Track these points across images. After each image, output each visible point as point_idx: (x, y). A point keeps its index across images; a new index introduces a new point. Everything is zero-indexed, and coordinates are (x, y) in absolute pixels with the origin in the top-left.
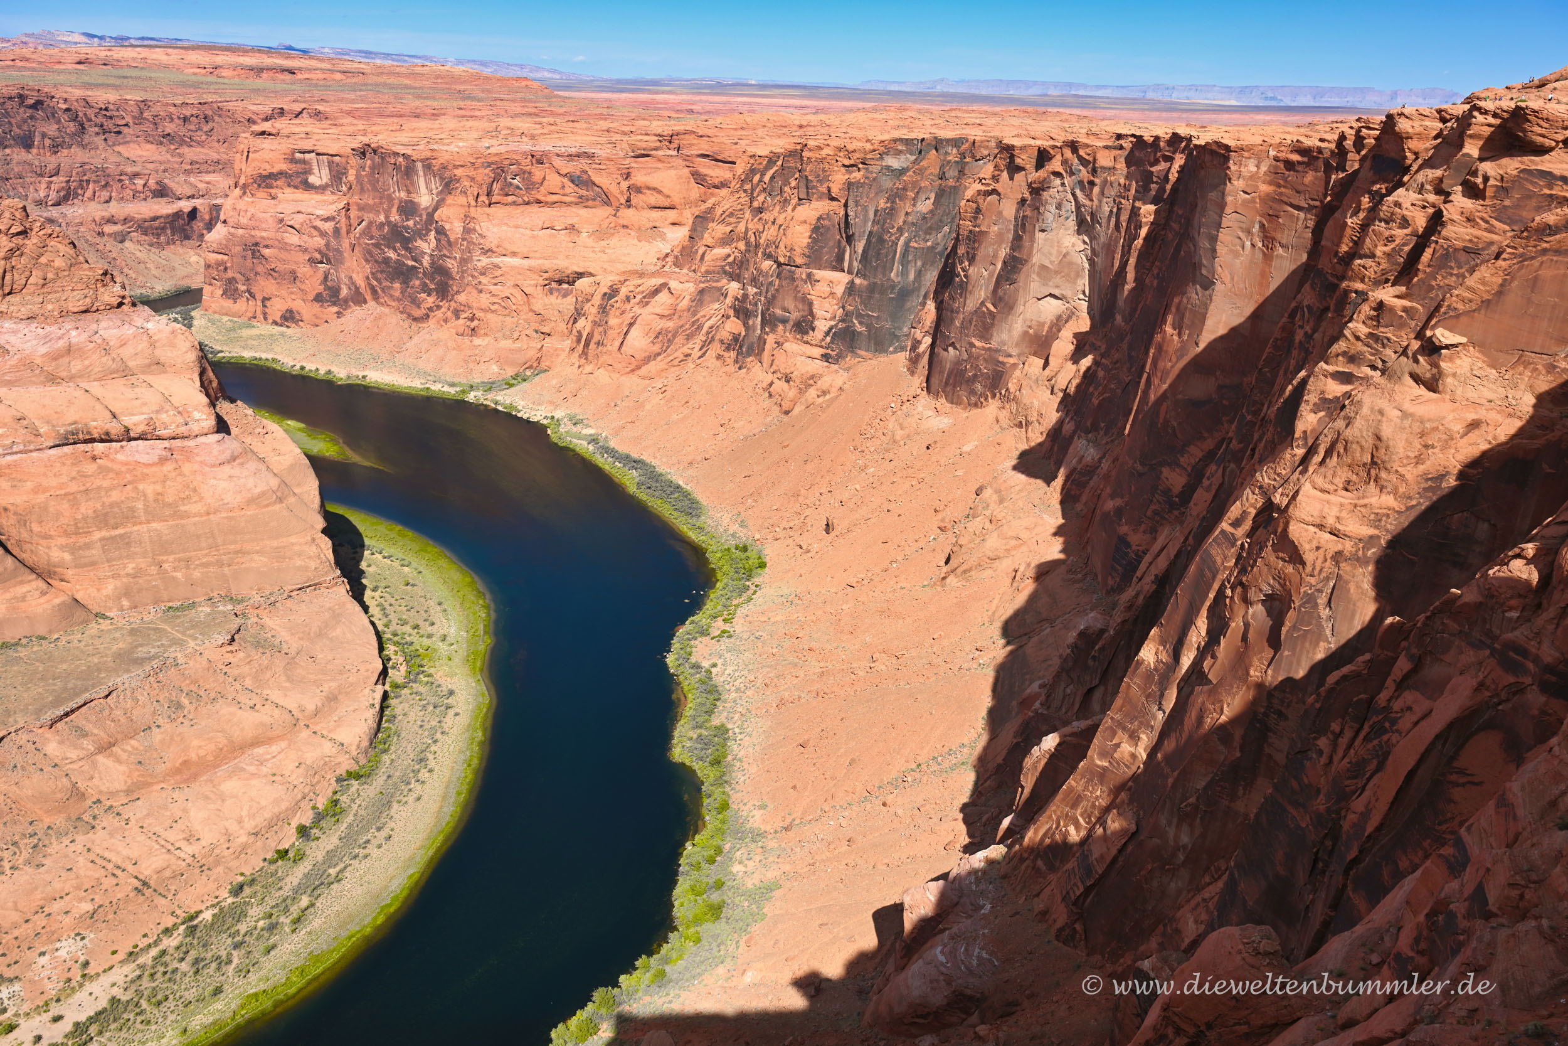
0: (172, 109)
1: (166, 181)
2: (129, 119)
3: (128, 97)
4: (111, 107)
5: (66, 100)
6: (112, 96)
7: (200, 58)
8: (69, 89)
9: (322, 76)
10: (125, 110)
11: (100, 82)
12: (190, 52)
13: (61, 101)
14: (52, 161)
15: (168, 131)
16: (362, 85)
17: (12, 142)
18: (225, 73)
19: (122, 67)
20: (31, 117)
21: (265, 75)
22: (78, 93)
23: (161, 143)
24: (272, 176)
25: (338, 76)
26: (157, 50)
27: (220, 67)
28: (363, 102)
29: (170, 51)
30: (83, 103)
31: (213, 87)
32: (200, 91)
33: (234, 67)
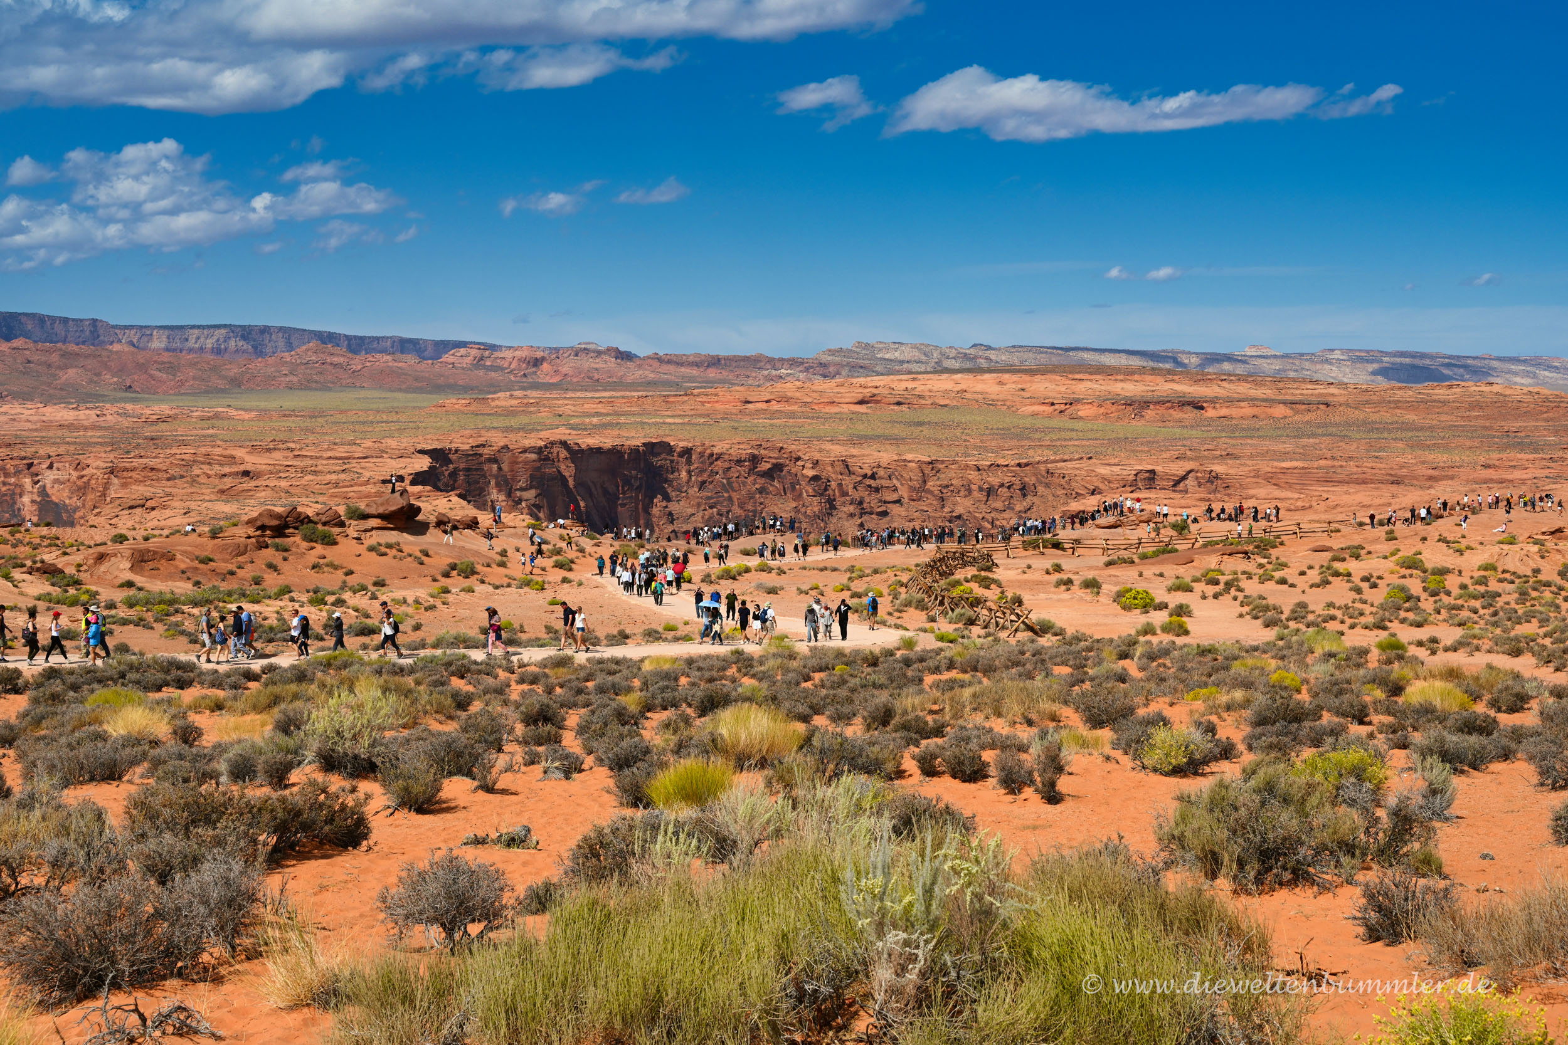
0: (973, 475)
2: (904, 492)
3: (909, 457)
4: (881, 472)
5: (816, 463)
6: (886, 456)
7: (1051, 386)
8: (828, 446)
9: (1249, 411)
10: (900, 478)
11: (879, 432)
12: (1039, 377)
13: (810, 465)
15: (959, 510)
16: (1319, 426)
18: (1086, 411)
19: (923, 407)
20: (762, 491)
21: (1150, 413)
22: (837, 450)
25: (1280, 411)
26: (987, 376)
27: (1078, 401)
28: (1304, 457)
29: (1006, 377)
30: (840, 467)
31: (1053, 436)
32: (1027, 443)
33: (1101, 401)
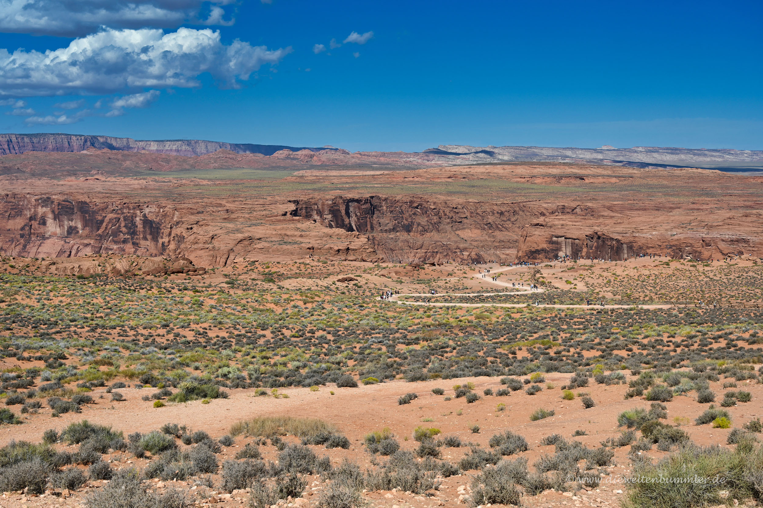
0: (495, 207)
1: (482, 253)
2: (468, 214)
3: (470, 200)
4: (460, 207)
5: (435, 203)
6: (461, 200)
7: (524, 170)
8: (439, 196)
9: (601, 180)
10: (467, 208)
11: (458, 190)
12: (519, 167)
13: (432, 204)
14: (420, 239)
15: (490, 221)
17: (401, 229)
18: (538, 181)
19: (474, 179)
20: (414, 214)
21: (562, 181)
22: (443, 198)
23: (484, 229)
24: (537, 252)
25: (614, 180)
26: (498, 166)
27: (535, 176)
29: (506, 166)
30: (444, 205)
31: (525, 191)
32: (515, 194)
33: (544, 176)
